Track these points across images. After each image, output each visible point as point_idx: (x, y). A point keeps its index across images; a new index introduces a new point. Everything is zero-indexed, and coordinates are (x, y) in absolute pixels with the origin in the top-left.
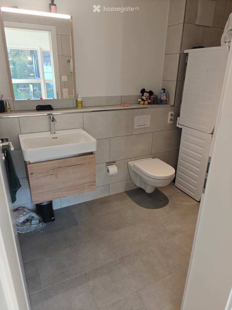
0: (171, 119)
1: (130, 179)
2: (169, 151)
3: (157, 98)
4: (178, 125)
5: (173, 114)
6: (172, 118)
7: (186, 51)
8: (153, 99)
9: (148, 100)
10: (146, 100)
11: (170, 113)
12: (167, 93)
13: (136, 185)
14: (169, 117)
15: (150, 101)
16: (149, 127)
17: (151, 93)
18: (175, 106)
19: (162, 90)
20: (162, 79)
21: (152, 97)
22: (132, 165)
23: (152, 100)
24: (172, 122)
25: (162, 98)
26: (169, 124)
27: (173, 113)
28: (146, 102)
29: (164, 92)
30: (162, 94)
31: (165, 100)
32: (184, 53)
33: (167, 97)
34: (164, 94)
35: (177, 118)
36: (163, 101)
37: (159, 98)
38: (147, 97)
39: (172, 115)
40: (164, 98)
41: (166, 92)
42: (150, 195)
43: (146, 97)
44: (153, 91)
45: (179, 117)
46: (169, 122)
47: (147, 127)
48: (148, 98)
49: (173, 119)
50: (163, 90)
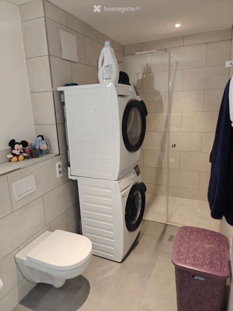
0: (60, 171)
1: (24, 278)
2: (66, 211)
3: (35, 149)
4: (70, 177)
5: (61, 165)
6: (61, 169)
7: (59, 89)
8: (30, 151)
9: (23, 154)
10: (20, 154)
11: (57, 165)
12: (47, 140)
13: (34, 283)
14: (58, 170)
15: (25, 154)
16: (35, 191)
17: (24, 144)
18: (60, 154)
19: (38, 137)
20: (34, 124)
21: (27, 148)
22: (25, 259)
23: (28, 152)
24: (62, 174)
25: (42, 148)
26: (59, 178)
27: (60, 163)
28: (21, 157)
29: (43, 139)
30: (40, 143)
31: (46, 149)
32: (58, 90)
33: (47, 145)
34: (44, 142)
35: (67, 168)
36: (43, 151)
37: (37, 147)
38: (21, 149)
39: (59, 166)
40: (44, 147)
41: (45, 140)
42: (62, 289)
43: (19, 151)
44: (26, 141)
45: (70, 166)
46: (58, 175)
47: (32, 193)
48: (22, 151)
49: (62, 171)
50: (40, 138)
